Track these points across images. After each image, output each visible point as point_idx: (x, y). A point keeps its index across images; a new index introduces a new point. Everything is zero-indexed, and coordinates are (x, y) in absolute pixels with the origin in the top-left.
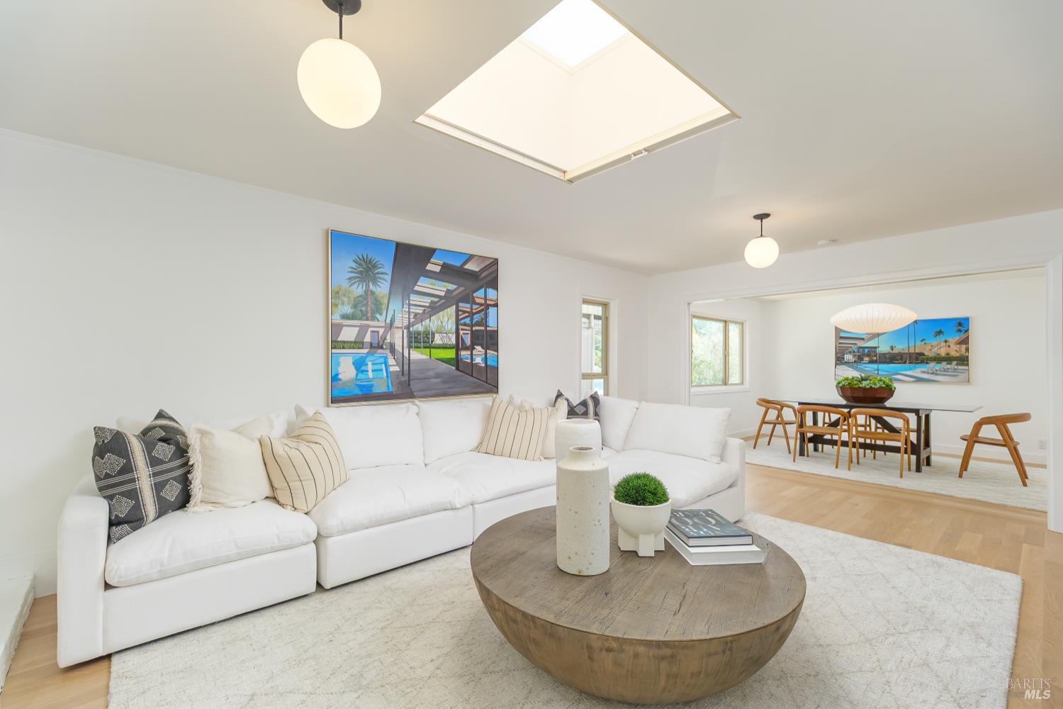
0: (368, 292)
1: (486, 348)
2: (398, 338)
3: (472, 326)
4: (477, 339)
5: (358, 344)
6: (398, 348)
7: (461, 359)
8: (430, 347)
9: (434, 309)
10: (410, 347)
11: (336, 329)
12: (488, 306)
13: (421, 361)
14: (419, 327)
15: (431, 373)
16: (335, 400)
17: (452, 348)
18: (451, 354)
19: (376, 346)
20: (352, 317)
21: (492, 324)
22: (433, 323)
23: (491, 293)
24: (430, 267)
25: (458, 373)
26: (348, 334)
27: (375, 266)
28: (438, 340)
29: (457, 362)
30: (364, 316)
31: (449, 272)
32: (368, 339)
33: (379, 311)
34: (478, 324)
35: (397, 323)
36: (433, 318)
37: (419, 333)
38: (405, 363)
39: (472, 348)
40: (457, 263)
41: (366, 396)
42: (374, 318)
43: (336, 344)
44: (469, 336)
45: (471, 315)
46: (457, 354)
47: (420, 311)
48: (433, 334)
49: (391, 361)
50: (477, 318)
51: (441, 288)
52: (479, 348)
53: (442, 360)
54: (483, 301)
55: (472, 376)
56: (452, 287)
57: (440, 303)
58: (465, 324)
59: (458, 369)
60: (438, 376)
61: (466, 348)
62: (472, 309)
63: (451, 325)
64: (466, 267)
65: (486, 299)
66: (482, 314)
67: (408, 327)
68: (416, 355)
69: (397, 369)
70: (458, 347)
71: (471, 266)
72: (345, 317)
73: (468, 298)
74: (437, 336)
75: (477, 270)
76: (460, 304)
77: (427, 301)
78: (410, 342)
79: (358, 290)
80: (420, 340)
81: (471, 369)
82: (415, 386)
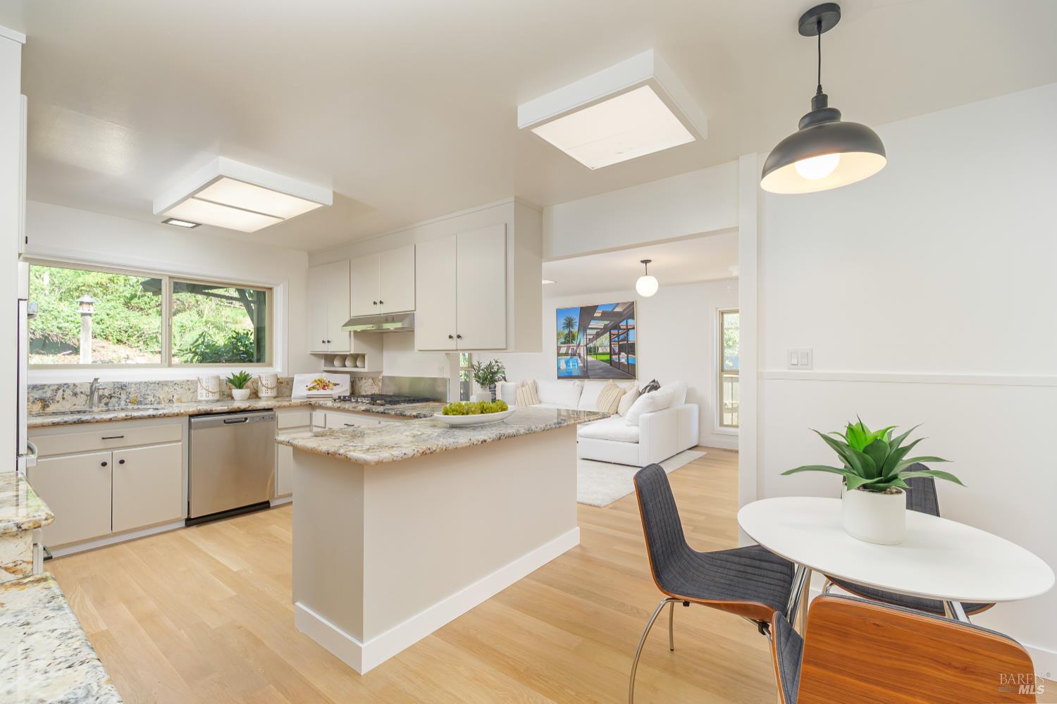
0: (570, 332)
1: (628, 353)
2: (582, 351)
3: (619, 342)
4: (621, 349)
5: (566, 354)
6: (582, 355)
7: (613, 360)
8: (596, 354)
9: (598, 335)
10: (587, 354)
11: (559, 348)
12: (628, 330)
13: (592, 361)
14: (591, 345)
15: (597, 367)
16: (559, 378)
17: (607, 354)
18: (607, 357)
19: (573, 355)
20: (564, 343)
21: (631, 340)
22: (598, 343)
23: (631, 322)
24: (596, 315)
25: (611, 367)
26: (563, 350)
27: (572, 320)
28: (600, 350)
29: (611, 362)
30: (569, 342)
31: (605, 315)
32: (570, 352)
33: (573, 339)
34: (622, 340)
35: (581, 344)
36: (598, 340)
37: (591, 348)
38: (585, 362)
39: (619, 354)
40: (609, 310)
41: (569, 376)
42: (572, 343)
43: (559, 354)
44: (617, 348)
45: (618, 335)
46: (611, 357)
47: (591, 337)
48: (598, 348)
49: (579, 361)
50: (621, 337)
51: (601, 324)
52: (623, 354)
53: (603, 361)
54: (625, 327)
55: (619, 369)
56: (607, 322)
57: (601, 332)
58: (615, 341)
59: (611, 365)
60: (600, 369)
61: (615, 354)
62: (618, 332)
63: (607, 342)
64: (615, 310)
65: (627, 326)
66: (625, 335)
67: (586, 346)
68: (590, 358)
69: (582, 365)
70: (611, 354)
71: (617, 310)
72: (562, 343)
73: (617, 327)
74: (600, 348)
75: (621, 310)
76: (612, 331)
77: (594, 332)
78: (587, 352)
79: (566, 331)
80: (590, 351)
81: (618, 365)
82: (590, 373)
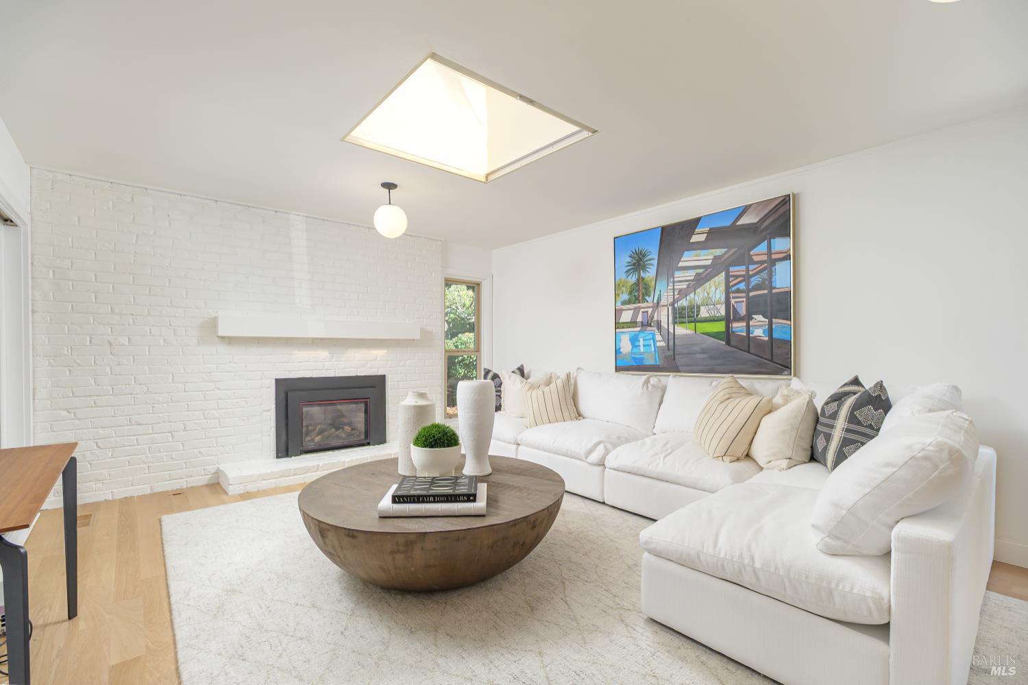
0: (640, 280)
1: (770, 316)
2: (664, 316)
3: (749, 291)
4: (754, 307)
5: (633, 324)
6: (664, 325)
7: (733, 332)
8: (695, 322)
9: (700, 281)
10: (675, 323)
11: (618, 313)
12: (773, 262)
13: (686, 336)
14: (684, 303)
15: (697, 348)
16: (618, 369)
17: (721, 320)
18: (720, 327)
19: (646, 324)
20: (629, 302)
22: (698, 297)
23: (780, 244)
24: (695, 239)
25: (729, 348)
26: (626, 317)
27: (644, 256)
28: (704, 313)
29: (728, 336)
30: (637, 300)
31: (717, 236)
32: (639, 319)
33: (647, 293)
34: (758, 287)
35: (663, 302)
36: (698, 291)
37: (683, 308)
38: (670, 338)
39: (748, 318)
40: (727, 223)
41: (639, 367)
42: (645, 300)
43: (618, 325)
44: (744, 305)
45: (746, 278)
46: (727, 327)
47: (684, 286)
48: (698, 307)
49: (658, 337)
50: (755, 281)
51: (705, 258)
52: (759, 318)
53: (709, 334)
54: (765, 258)
55: (749, 352)
56: (719, 252)
57: (705, 274)
58: (738, 291)
59: (728, 343)
60: (703, 351)
61: (740, 319)
62: (748, 270)
63: (720, 295)
64: (740, 223)
65: (769, 252)
66: (765, 275)
67: (673, 304)
68: (681, 330)
69: (663, 344)
70: (728, 320)
71: (746, 220)
72: (624, 303)
73: (743, 258)
74: (702, 308)
75: (756, 220)
76: (731, 269)
77: (691, 275)
78: (674, 318)
79: (633, 279)
80: (681, 316)
81: (748, 343)
82: (680, 361)
